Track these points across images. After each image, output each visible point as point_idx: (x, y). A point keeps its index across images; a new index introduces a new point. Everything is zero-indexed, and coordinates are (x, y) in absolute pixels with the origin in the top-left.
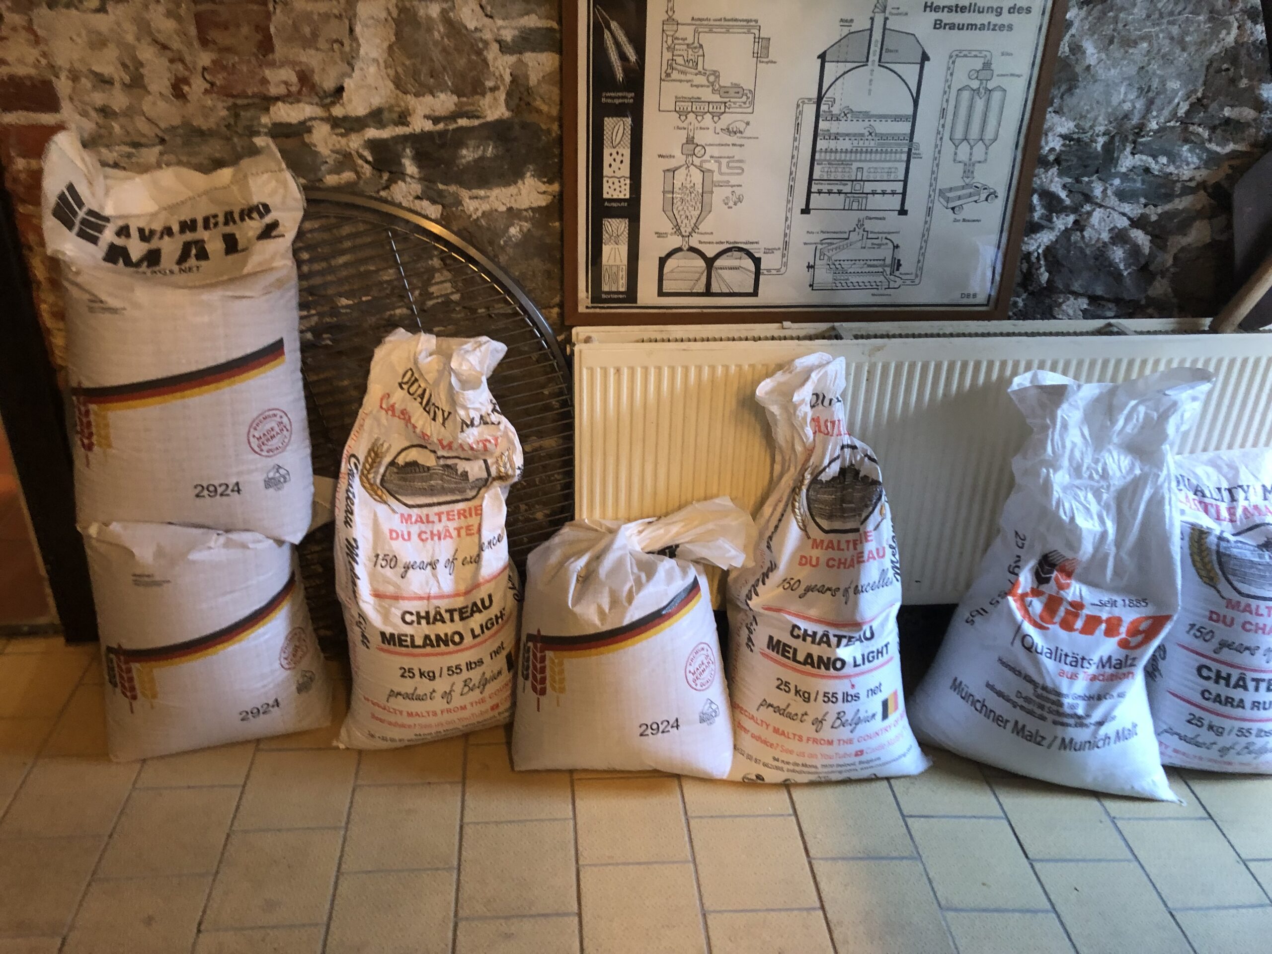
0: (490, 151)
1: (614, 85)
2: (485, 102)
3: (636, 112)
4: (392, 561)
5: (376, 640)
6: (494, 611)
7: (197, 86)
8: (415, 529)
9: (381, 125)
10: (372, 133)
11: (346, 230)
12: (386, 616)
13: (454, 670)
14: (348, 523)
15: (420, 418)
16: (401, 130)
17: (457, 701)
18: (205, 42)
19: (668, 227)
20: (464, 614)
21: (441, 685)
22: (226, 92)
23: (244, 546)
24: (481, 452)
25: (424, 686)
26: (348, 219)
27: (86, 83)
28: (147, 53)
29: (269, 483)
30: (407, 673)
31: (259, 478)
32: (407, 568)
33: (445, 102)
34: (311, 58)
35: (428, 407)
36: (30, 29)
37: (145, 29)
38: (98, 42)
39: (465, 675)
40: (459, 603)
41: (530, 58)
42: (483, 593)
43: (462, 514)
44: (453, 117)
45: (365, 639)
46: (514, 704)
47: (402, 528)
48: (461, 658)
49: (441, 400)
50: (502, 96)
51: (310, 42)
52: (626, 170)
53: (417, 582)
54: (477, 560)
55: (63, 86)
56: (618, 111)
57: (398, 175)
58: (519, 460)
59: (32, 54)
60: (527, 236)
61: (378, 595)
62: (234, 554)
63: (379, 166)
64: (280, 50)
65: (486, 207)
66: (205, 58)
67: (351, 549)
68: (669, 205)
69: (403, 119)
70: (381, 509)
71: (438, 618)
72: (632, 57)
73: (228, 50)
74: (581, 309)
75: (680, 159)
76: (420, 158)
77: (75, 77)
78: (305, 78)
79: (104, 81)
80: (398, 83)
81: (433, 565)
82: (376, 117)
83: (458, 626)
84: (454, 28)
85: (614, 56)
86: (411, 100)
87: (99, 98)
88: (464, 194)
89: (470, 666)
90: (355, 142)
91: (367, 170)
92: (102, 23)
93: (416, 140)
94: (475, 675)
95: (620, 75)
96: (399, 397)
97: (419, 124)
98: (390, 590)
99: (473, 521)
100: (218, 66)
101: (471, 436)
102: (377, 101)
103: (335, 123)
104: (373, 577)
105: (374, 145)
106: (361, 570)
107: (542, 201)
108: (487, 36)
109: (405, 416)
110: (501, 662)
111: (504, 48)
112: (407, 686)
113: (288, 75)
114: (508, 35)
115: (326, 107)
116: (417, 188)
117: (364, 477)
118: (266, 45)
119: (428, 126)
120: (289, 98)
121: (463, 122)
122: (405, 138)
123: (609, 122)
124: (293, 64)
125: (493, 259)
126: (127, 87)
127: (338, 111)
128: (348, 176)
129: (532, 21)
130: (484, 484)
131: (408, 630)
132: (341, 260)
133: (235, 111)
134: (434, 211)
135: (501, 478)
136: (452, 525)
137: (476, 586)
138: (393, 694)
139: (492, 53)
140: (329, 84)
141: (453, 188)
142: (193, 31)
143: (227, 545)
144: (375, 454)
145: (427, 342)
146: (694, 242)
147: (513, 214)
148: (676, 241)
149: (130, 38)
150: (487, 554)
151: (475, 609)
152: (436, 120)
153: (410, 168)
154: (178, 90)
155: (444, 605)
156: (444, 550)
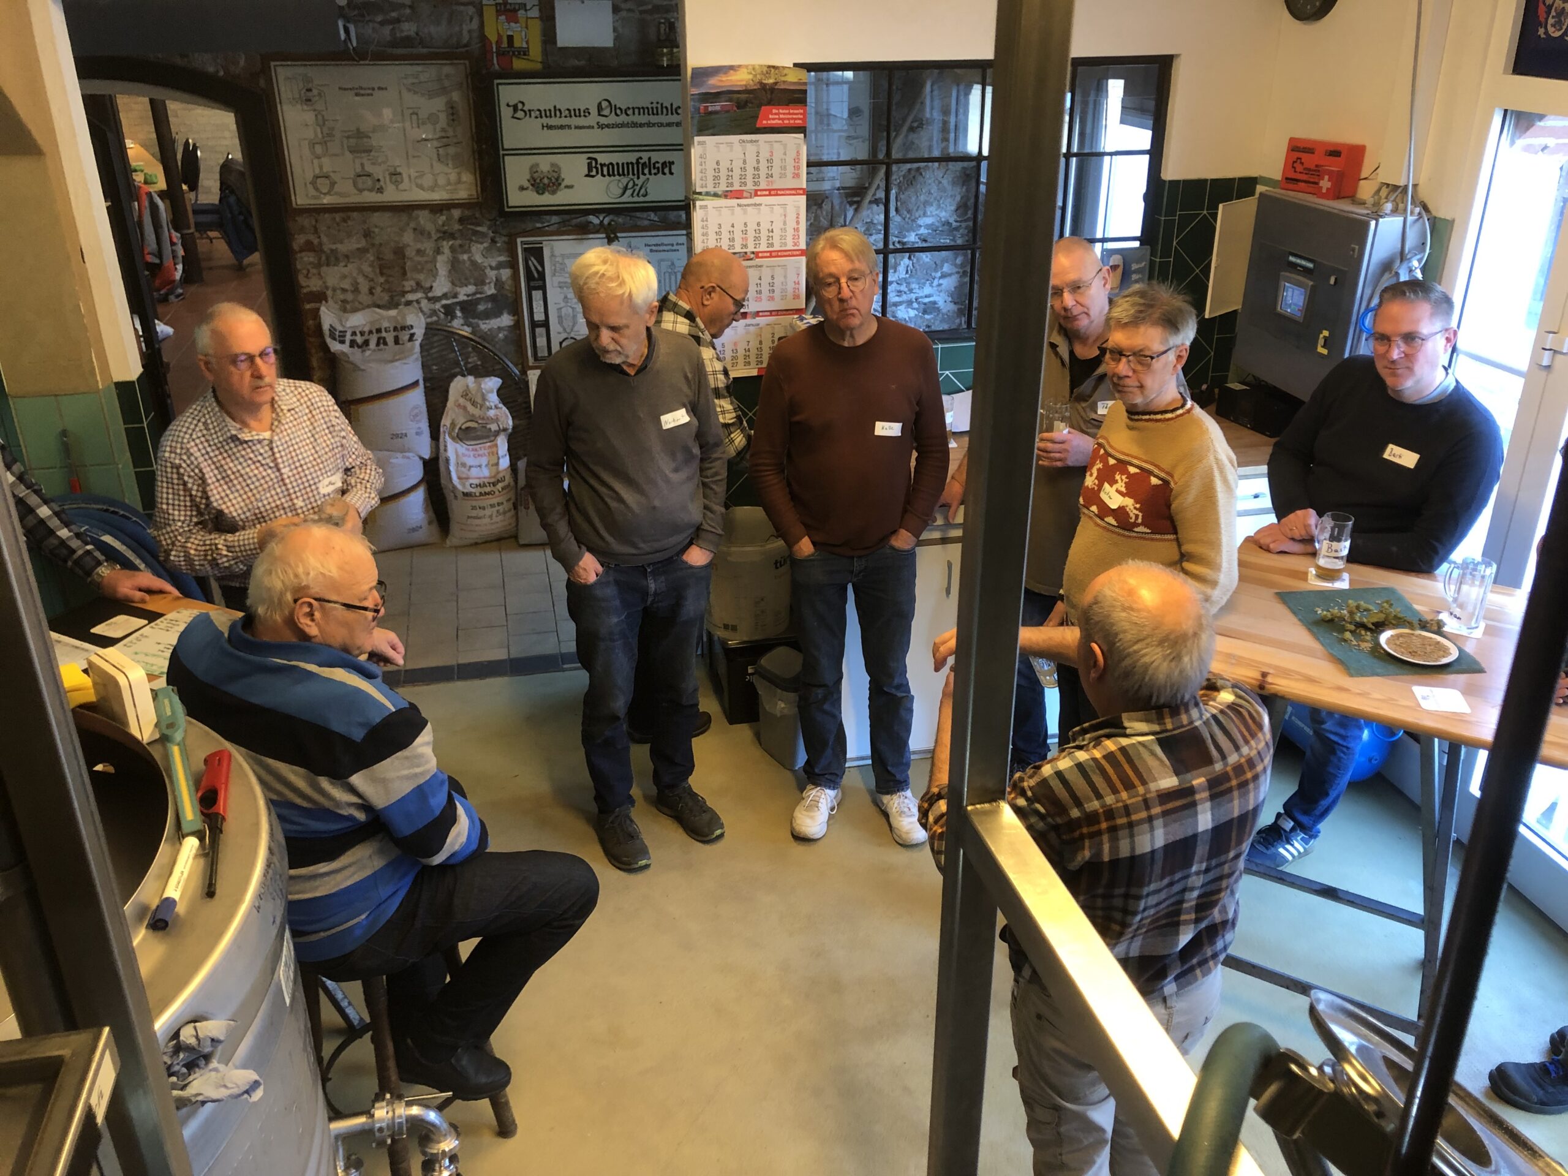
0: (490, 306)
1: (534, 279)
2: (486, 288)
3: (543, 288)
4: (464, 465)
5: (460, 496)
6: (506, 483)
7: (379, 289)
8: (472, 453)
9: (447, 299)
10: (444, 302)
11: (436, 338)
12: (464, 485)
13: (492, 506)
14: (446, 450)
15: (470, 408)
16: (455, 300)
17: (495, 519)
18: (382, 274)
19: (561, 330)
20: (494, 484)
21: (488, 512)
22: (389, 290)
23: (408, 458)
24: (496, 420)
25: (481, 513)
26: (436, 335)
27: (339, 292)
28: (361, 279)
29: (417, 434)
30: (474, 508)
31: (414, 431)
32: (470, 467)
33: (471, 289)
34: (421, 277)
35: (474, 404)
36: (319, 274)
37: (360, 271)
38: (344, 277)
39: (497, 508)
40: (492, 480)
41: (502, 271)
42: (501, 475)
43: (490, 447)
44: (474, 294)
45: (456, 497)
46: (517, 525)
47: (467, 453)
48: (495, 501)
49: (479, 401)
50: (492, 285)
51: (420, 271)
52: (542, 310)
53: (474, 472)
54: (497, 464)
55: (329, 293)
56: (537, 288)
57: (454, 317)
58: (510, 422)
59: (320, 283)
60: (506, 337)
61: (459, 478)
62: (406, 461)
63: (446, 314)
64: (409, 275)
65: (489, 327)
66: (382, 280)
67: (447, 460)
68: (560, 322)
69: (455, 296)
70: (458, 446)
71: (485, 485)
72: (540, 269)
73: (391, 276)
74: (531, 364)
75: (563, 304)
76: (462, 310)
77: (334, 290)
78: (418, 284)
79: (344, 290)
80: (453, 283)
81: (480, 466)
82: (445, 296)
83: (492, 488)
84: (474, 263)
85: (533, 268)
86: (458, 289)
87: (342, 297)
88: (480, 322)
89: (499, 504)
90: (438, 306)
91: (442, 316)
92: (345, 271)
93: (460, 303)
94: (501, 508)
95: (536, 275)
96: (462, 401)
97: (462, 298)
98: (464, 476)
99: (494, 449)
100: (387, 281)
101: (492, 413)
102: (445, 290)
103: (429, 299)
104: (457, 471)
105: (444, 306)
106: (452, 468)
107: (511, 323)
108: (486, 264)
109: (465, 408)
110: (510, 505)
111: (492, 268)
112: (474, 513)
113: (413, 283)
114: (494, 264)
115: (426, 294)
116: (461, 321)
117: (450, 434)
118: (404, 273)
119: (465, 298)
120: (412, 291)
121: (478, 296)
122: (457, 303)
123: (534, 293)
124: (413, 279)
125: (494, 346)
126: (353, 292)
127: (430, 295)
128: (435, 318)
129: (502, 258)
130: (497, 434)
131: (473, 490)
132: (434, 351)
133: (392, 297)
134: (469, 329)
135: (505, 430)
136: (486, 452)
137: (498, 472)
138: (469, 517)
139: (488, 271)
140: (428, 285)
141: (476, 320)
142: (378, 271)
143: (404, 457)
144: (453, 424)
145: (470, 379)
146: (572, 335)
147: (500, 329)
148: (564, 336)
149: (355, 275)
150: (501, 461)
151: (498, 481)
152: (468, 296)
153: (459, 314)
154: (371, 293)
155: (486, 481)
156: (484, 461)
